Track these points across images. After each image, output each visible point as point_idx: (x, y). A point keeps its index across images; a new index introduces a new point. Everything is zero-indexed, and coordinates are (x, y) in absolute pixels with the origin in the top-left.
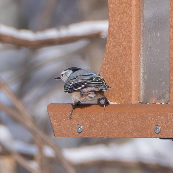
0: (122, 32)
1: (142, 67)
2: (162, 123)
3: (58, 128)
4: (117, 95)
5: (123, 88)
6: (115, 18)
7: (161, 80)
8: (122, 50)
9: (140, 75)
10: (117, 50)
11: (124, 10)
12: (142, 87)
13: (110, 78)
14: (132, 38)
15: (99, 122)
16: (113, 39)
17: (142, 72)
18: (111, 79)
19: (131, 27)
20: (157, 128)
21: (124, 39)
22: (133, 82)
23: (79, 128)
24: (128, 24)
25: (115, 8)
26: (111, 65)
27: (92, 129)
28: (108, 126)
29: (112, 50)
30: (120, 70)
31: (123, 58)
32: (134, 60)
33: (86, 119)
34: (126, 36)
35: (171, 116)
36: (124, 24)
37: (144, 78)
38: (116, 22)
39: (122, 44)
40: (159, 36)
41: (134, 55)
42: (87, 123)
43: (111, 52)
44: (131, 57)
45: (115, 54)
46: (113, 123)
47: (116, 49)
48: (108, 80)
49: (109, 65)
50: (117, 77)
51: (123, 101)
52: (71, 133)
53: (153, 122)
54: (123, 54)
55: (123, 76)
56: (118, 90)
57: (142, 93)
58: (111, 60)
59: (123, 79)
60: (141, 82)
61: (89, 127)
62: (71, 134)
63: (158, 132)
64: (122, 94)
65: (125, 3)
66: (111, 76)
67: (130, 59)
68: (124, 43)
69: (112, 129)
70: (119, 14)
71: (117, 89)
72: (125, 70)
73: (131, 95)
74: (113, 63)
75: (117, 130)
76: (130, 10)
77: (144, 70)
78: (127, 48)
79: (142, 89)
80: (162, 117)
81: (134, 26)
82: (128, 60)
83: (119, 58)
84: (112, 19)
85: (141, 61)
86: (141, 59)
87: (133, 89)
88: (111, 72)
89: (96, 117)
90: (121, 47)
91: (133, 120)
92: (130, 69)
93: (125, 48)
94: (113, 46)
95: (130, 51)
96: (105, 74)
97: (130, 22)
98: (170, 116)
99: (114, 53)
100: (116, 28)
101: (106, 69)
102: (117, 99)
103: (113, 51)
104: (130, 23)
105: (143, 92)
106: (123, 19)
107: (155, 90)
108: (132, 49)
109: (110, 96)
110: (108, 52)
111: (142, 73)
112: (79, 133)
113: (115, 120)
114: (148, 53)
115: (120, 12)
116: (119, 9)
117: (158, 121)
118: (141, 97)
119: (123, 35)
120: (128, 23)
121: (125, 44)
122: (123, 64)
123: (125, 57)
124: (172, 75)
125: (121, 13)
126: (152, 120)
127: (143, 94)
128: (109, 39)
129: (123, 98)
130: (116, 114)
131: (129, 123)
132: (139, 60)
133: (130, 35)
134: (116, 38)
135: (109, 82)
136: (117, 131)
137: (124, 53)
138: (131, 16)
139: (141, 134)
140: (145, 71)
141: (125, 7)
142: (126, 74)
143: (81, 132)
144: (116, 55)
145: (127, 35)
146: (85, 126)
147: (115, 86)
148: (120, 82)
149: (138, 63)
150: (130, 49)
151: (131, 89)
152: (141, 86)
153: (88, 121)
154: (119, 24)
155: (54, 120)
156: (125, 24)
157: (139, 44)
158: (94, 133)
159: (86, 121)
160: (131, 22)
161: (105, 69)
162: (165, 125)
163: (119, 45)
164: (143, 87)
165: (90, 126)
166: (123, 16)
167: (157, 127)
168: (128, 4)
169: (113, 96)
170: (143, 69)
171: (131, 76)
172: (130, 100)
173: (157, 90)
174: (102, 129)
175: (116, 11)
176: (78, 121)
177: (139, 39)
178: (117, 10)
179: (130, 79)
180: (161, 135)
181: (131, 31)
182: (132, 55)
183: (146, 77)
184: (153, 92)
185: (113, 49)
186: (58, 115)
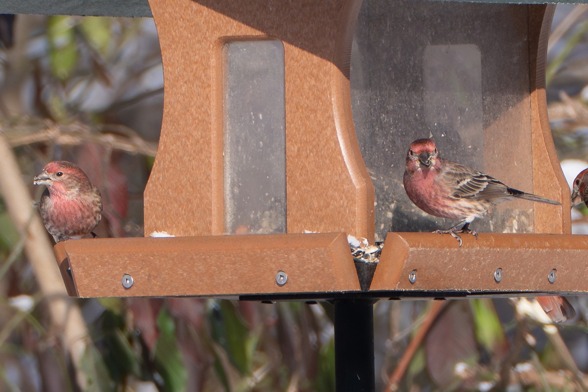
0: (192, 115)
1: (230, 174)
2: (290, 266)
3: (86, 281)
4: (183, 223)
5: (195, 210)
6: (177, 89)
7: (267, 194)
8: (192, 145)
9: (225, 186)
10: (182, 146)
11: (194, 75)
12: (230, 209)
13: (168, 193)
14: (210, 124)
15: (167, 269)
16: (174, 127)
17: (229, 182)
18: (171, 196)
19: (210, 104)
20: (281, 276)
21: (195, 125)
22: (214, 201)
23: (127, 280)
24: (202, 99)
25: (177, 73)
26: (171, 171)
27: (153, 281)
28: (185, 274)
29: (173, 145)
30: (189, 180)
31: (194, 159)
32: (214, 161)
33: (142, 264)
34: (199, 120)
35: (310, 254)
36: (195, 99)
37: (232, 192)
38: (179, 97)
39: (191, 134)
40: (261, 118)
41: (214, 152)
42: (142, 271)
43: (171, 149)
44: (210, 157)
45: (178, 152)
46: (195, 269)
47: (179, 143)
48: (165, 198)
49: (167, 172)
50: (182, 192)
51: (196, 232)
52: (111, 289)
53: (273, 266)
54: (194, 151)
55: (193, 190)
56: (185, 214)
57: (229, 219)
58: (170, 162)
59: (194, 195)
60: (228, 199)
61: (147, 277)
62: (111, 291)
63: (283, 283)
64: (193, 220)
65: (196, 63)
66: (170, 190)
67: (207, 161)
68: (195, 133)
69: (192, 280)
70: (186, 82)
71: (183, 212)
72: (198, 179)
73: (211, 223)
74: (174, 167)
75: (202, 281)
76: (205, 75)
77: (233, 179)
78: (201, 142)
79: (230, 212)
80: (293, 256)
81: (213, 104)
82: (203, 162)
83: (186, 158)
84: (170, 92)
85: (228, 163)
86: (227, 159)
87: (214, 212)
88: (171, 184)
89: (162, 259)
90: (190, 141)
91: (234, 263)
92: (208, 177)
93: (198, 141)
94: (174, 138)
95: (207, 147)
96: (159, 186)
97: (207, 95)
98: (307, 255)
99: (175, 151)
100: (179, 107)
101: (161, 179)
102: (182, 230)
103: (173, 147)
104: (207, 97)
105: (231, 216)
106: (193, 92)
107: (256, 213)
108: (210, 142)
109: (169, 225)
110: (164, 148)
111: (229, 184)
112: (126, 289)
113: (198, 264)
114: (240, 150)
115: (186, 79)
116: (185, 73)
117: (283, 263)
118: (228, 226)
119: (194, 119)
120: (204, 98)
121: (197, 134)
122: (194, 168)
123: (197, 157)
124: (290, 185)
125: (189, 80)
126: (273, 261)
127: (231, 221)
128: (165, 126)
129: (195, 228)
130: (202, 254)
131: (226, 269)
132: (224, 162)
133: (206, 119)
134: (179, 125)
135: (167, 201)
136: (201, 283)
137: (197, 150)
138: (209, 86)
139: (248, 286)
140: (236, 180)
141: (197, 69)
142: (200, 187)
143: (130, 288)
144: (181, 154)
145: (200, 118)
146: (140, 276)
147: (180, 208)
148: (189, 201)
149: (221, 167)
150: (209, 143)
151: (211, 211)
152: (228, 206)
153: (146, 267)
154: (184, 100)
155: (78, 267)
156: (197, 99)
157: (223, 134)
158: (156, 288)
159: (142, 268)
160: (209, 95)
161: (158, 178)
162: (298, 270)
163: (186, 136)
164: (231, 207)
165: (149, 276)
166: (193, 85)
167: (281, 273)
168: (203, 65)
169: (174, 225)
170: (231, 177)
171: (210, 189)
172: (210, 231)
173: (259, 213)
174: (172, 281)
175: (178, 78)
176: (125, 268)
177: (221, 125)
178: (180, 75)
179: (209, 194)
180: (288, 289)
181: (209, 111)
182: (211, 153)
183: (236, 191)
184: (252, 216)
185: (175, 143)
186: (87, 259)
